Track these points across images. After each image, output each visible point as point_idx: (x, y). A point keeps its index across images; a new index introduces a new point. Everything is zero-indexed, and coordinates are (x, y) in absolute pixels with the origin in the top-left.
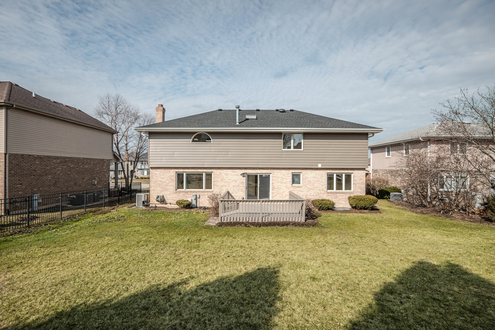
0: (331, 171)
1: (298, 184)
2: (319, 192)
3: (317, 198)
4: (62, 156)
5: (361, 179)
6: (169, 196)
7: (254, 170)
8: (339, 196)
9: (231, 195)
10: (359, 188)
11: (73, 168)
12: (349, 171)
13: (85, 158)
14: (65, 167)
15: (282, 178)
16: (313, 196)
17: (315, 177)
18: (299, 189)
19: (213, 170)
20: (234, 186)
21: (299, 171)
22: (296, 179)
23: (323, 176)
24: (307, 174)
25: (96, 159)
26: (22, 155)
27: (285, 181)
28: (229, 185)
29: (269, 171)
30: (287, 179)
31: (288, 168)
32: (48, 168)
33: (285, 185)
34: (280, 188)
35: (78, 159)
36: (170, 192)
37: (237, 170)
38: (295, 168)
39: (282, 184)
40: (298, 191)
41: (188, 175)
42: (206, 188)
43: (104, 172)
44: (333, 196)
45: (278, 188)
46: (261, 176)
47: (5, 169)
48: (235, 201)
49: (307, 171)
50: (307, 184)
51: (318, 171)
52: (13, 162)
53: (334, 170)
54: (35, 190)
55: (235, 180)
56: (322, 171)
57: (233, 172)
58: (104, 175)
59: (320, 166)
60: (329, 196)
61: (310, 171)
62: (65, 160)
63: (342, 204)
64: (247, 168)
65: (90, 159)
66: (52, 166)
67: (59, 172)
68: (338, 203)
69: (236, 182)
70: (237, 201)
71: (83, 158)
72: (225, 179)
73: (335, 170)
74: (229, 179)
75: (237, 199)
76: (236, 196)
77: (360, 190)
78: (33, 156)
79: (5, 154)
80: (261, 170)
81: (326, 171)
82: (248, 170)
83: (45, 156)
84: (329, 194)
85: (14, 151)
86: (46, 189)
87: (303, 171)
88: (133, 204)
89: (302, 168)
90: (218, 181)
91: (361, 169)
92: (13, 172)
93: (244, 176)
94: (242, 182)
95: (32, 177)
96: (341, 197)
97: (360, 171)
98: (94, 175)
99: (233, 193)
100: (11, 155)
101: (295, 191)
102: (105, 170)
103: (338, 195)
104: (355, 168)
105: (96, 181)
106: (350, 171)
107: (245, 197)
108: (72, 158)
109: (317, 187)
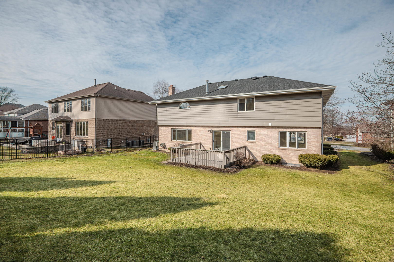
0: (282, 129)
1: (253, 140)
2: (271, 148)
3: (269, 153)
4: (123, 119)
5: (316, 138)
6: (168, 144)
7: (218, 127)
8: (291, 153)
9: (203, 146)
10: (313, 147)
11: (130, 126)
12: (301, 130)
13: (138, 120)
14: (125, 125)
15: (239, 134)
16: (266, 151)
17: (267, 135)
18: (253, 144)
19: (192, 128)
20: (204, 139)
21: (252, 129)
22: (251, 136)
23: (275, 134)
24: (260, 131)
25: (145, 121)
26: (103, 119)
27: (241, 137)
28: (201, 138)
29: (229, 128)
30: (243, 135)
31: (243, 126)
32: (116, 126)
33: (241, 140)
34: (238, 143)
35: (134, 121)
36: (168, 141)
37: (207, 128)
38: (249, 126)
39: (239, 139)
40: (252, 146)
41: (178, 131)
42: (189, 140)
43: (151, 128)
44: (285, 152)
45: (235, 143)
46: (224, 133)
47: (95, 126)
48: (206, 151)
49: (260, 129)
50: (260, 141)
51: (270, 129)
52: (99, 122)
53: (285, 128)
54: (109, 137)
55: (205, 135)
56: (274, 129)
57: (204, 129)
58: (151, 130)
59: (270, 124)
60: (280, 152)
61: (263, 129)
62: (125, 121)
63: (295, 160)
64: (213, 126)
65: (141, 120)
66: (118, 125)
67: (122, 128)
68: (291, 159)
69: (206, 136)
70: (207, 151)
71: (137, 120)
72: (199, 134)
73: (287, 128)
74: (202, 134)
75: (207, 149)
76: (206, 147)
77: (314, 149)
78: (108, 119)
79: (95, 119)
80: (223, 128)
81: (277, 129)
82: (214, 128)
83: (114, 119)
84: (281, 150)
85: (99, 117)
86: (115, 136)
87: (257, 129)
88: (152, 148)
89: (256, 126)
90: (195, 135)
91: (315, 127)
92: (99, 127)
93: (211, 133)
94: (210, 137)
95: (108, 130)
96: (293, 154)
97: (315, 130)
98: (144, 130)
99: (204, 144)
100: (98, 119)
101: (249, 145)
102: (151, 127)
103: (290, 151)
104: (309, 127)
105: (144, 134)
106: (303, 130)
107: (212, 148)
108: (129, 120)
109: (269, 144)
